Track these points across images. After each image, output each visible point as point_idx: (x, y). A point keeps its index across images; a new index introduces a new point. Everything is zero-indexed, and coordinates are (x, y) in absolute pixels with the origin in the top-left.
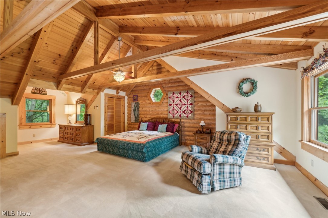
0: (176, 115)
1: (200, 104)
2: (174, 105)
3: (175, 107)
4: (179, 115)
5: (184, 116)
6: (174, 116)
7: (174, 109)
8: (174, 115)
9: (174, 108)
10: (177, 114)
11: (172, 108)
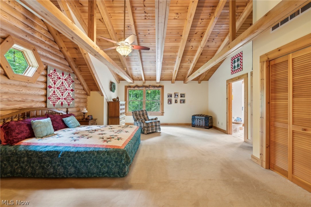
0: (57, 103)
1: (78, 91)
2: (54, 88)
3: (57, 91)
4: (60, 103)
5: (66, 105)
6: (54, 105)
7: (54, 94)
8: (54, 103)
9: (54, 92)
10: (59, 101)
11: (52, 92)
